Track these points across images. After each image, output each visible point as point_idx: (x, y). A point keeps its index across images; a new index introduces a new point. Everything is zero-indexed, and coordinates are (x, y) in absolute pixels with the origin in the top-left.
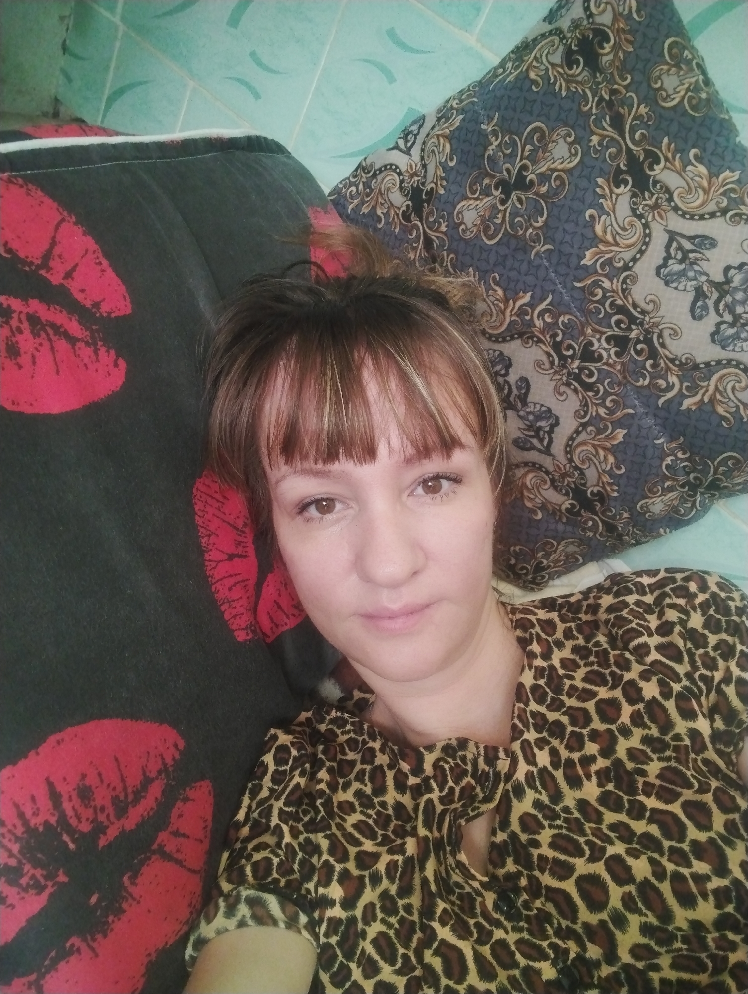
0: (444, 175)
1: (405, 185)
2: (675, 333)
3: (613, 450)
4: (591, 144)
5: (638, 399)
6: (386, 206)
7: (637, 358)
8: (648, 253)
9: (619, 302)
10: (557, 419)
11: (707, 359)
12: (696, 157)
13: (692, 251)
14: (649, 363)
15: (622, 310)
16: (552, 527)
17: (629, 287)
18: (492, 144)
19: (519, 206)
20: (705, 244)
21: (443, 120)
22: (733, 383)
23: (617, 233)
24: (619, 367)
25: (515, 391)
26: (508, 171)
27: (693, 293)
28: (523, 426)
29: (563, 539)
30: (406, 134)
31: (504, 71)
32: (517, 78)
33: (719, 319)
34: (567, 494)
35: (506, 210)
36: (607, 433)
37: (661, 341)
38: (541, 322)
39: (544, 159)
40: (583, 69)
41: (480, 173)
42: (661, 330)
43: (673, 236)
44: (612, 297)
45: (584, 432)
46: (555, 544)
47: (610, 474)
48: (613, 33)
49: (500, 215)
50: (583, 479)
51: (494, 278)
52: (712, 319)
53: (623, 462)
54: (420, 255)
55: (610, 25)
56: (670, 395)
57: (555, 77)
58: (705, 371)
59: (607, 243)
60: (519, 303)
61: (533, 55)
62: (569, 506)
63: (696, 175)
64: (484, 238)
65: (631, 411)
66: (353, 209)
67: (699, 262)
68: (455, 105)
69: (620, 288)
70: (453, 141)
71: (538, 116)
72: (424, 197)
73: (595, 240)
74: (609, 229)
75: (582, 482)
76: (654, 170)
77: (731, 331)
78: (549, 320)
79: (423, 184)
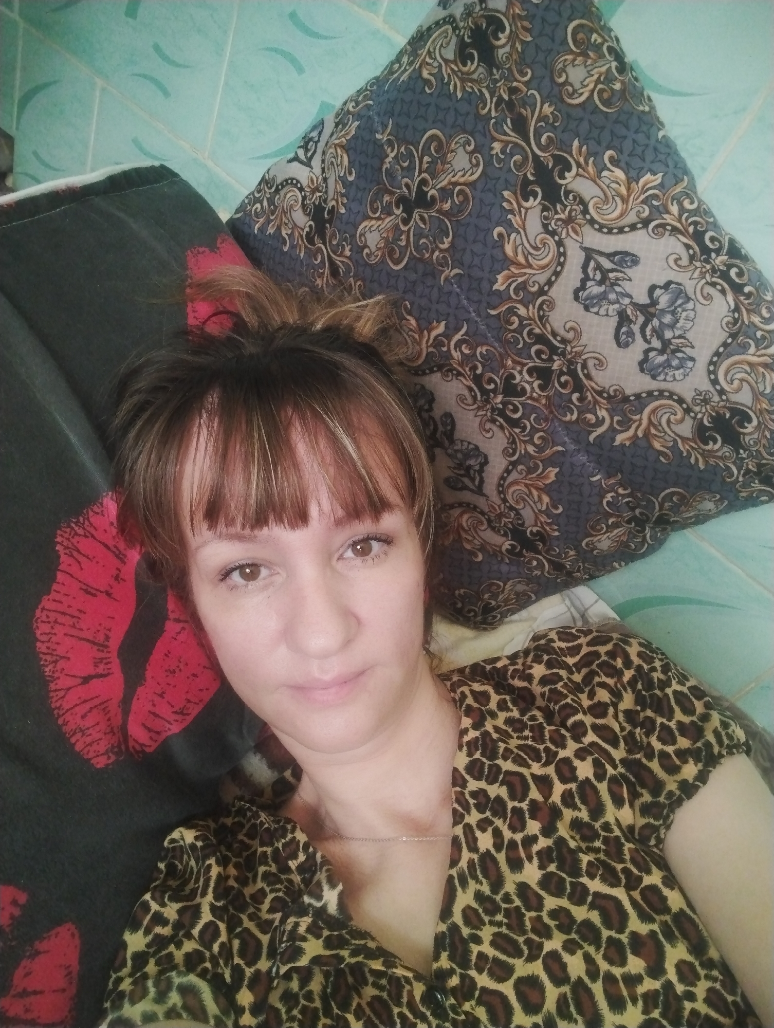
0: (343, 191)
1: (307, 202)
2: (600, 363)
3: (547, 489)
4: (494, 152)
5: (567, 435)
6: (290, 226)
7: (563, 391)
8: (564, 274)
9: (537, 331)
10: (486, 457)
11: (637, 390)
12: (611, 159)
13: (612, 271)
14: (575, 396)
15: (540, 339)
16: (495, 567)
17: (547, 314)
18: (387, 156)
19: (423, 226)
20: (626, 262)
21: (340, 126)
22: (667, 415)
23: (530, 253)
24: (544, 401)
25: (441, 428)
26: (407, 185)
27: (616, 318)
28: (452, 465)
29: (509, 579)
30: (307, 142)
31: (400, 67)
32: (410, 77)
33: (646, 346)
34: (505, 535)
35: (409, 230)
36: (539, 472)
37: (586, 372)
38: (459, 353)
39: (444, 171)
40: (478, 65)
41: (379, 189)
42: (585, 360)
43: (589, 254)
44: (530, 325)
45: (514, 471)
46: (501, 584)
47: (547, 513)
48: (508, 20)
49: (403, 237)
50: (519, 519)
51: (406, 305)
52: (639, 345)
53: (560, 501)
54: (327, 280)
55: (503, 9)
56: (601, 430)
57: (449, 75)
58: (636, 403)
59: (519, 265)
60: (434, 334)
61: (427, 48)
62: (509, 547)
63: (613, 182)
64: (390, 263)
65: (560, 448)
66: (259, 229)
67: (620, 282)
68: (351, 109)
69: (536, 315)
70: (351, 152)
71: (434, 122)
72: (326, 216)
73: (507, 263)
74: (520, 248)
75: (520, 522)
76: (565, 178)
77: (661, 359)
78: (467, 351)
79: (325, 201)
